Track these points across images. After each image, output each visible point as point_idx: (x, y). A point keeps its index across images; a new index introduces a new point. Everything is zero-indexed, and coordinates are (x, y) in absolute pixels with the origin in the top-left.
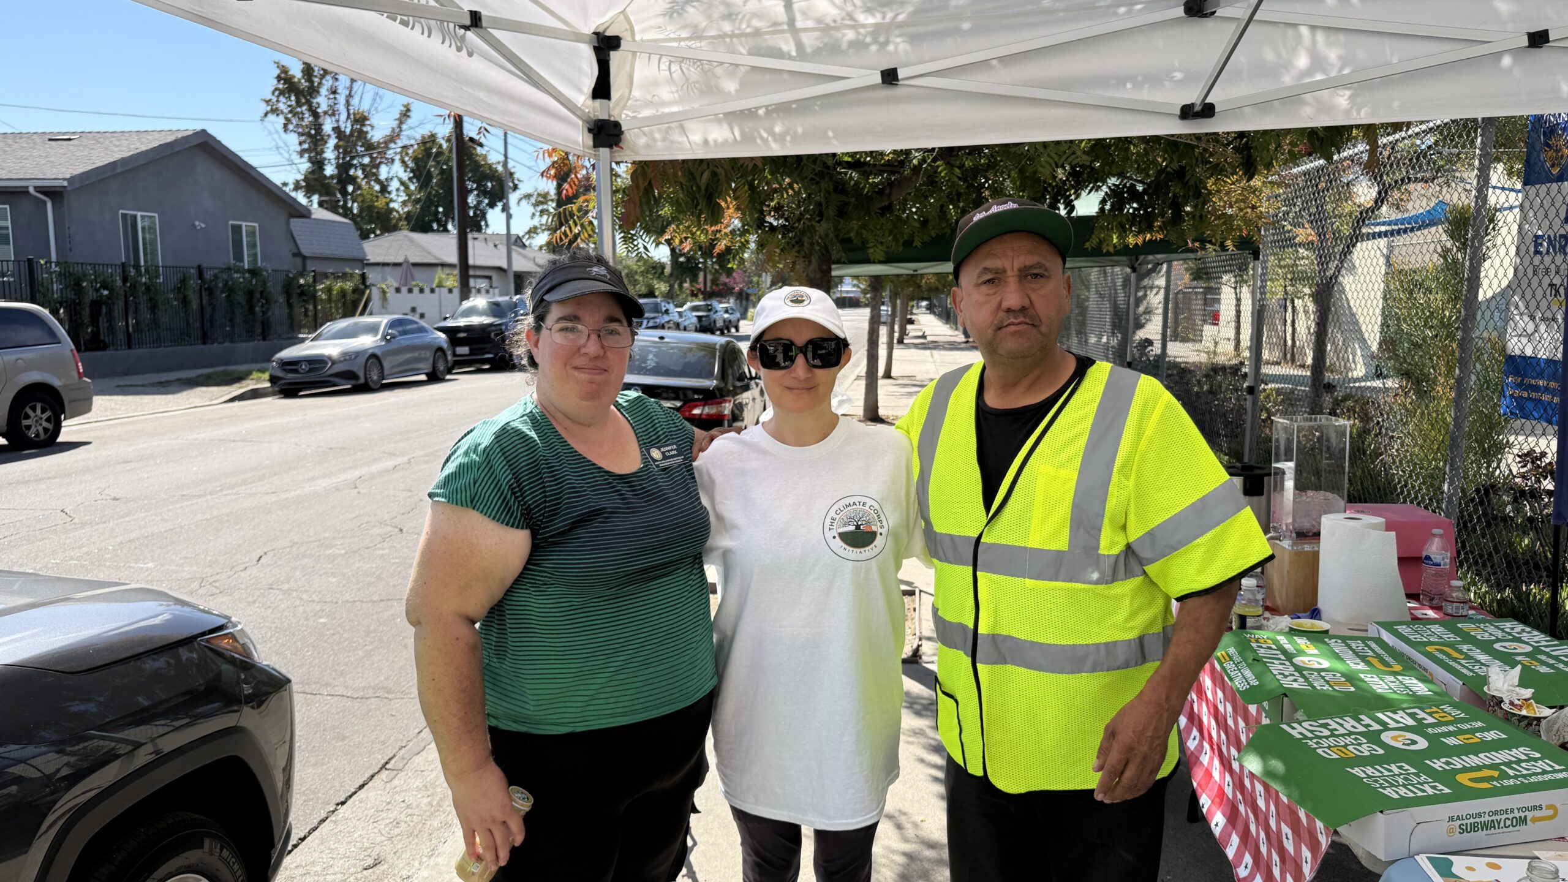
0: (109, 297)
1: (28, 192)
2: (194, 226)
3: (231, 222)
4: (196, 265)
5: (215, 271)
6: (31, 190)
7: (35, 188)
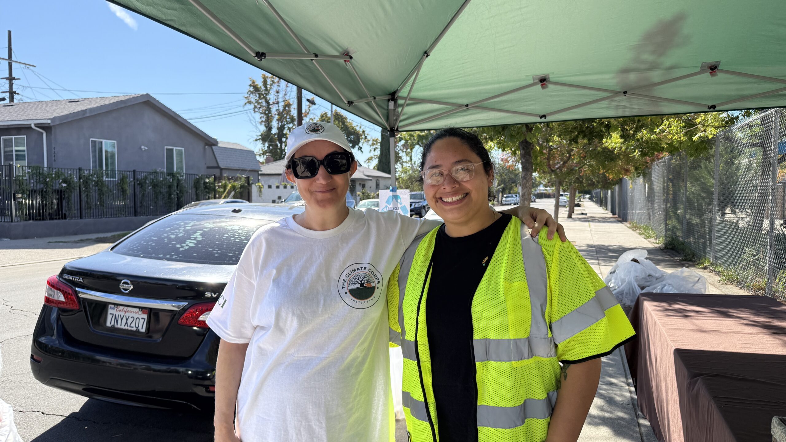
0: (67, 188)
1: (31, 128)
2: (141, 148)
3: (166, 147)
4: (132, 170)
5: (145, 174)
6: (33, 126)
7: (35, 124)
